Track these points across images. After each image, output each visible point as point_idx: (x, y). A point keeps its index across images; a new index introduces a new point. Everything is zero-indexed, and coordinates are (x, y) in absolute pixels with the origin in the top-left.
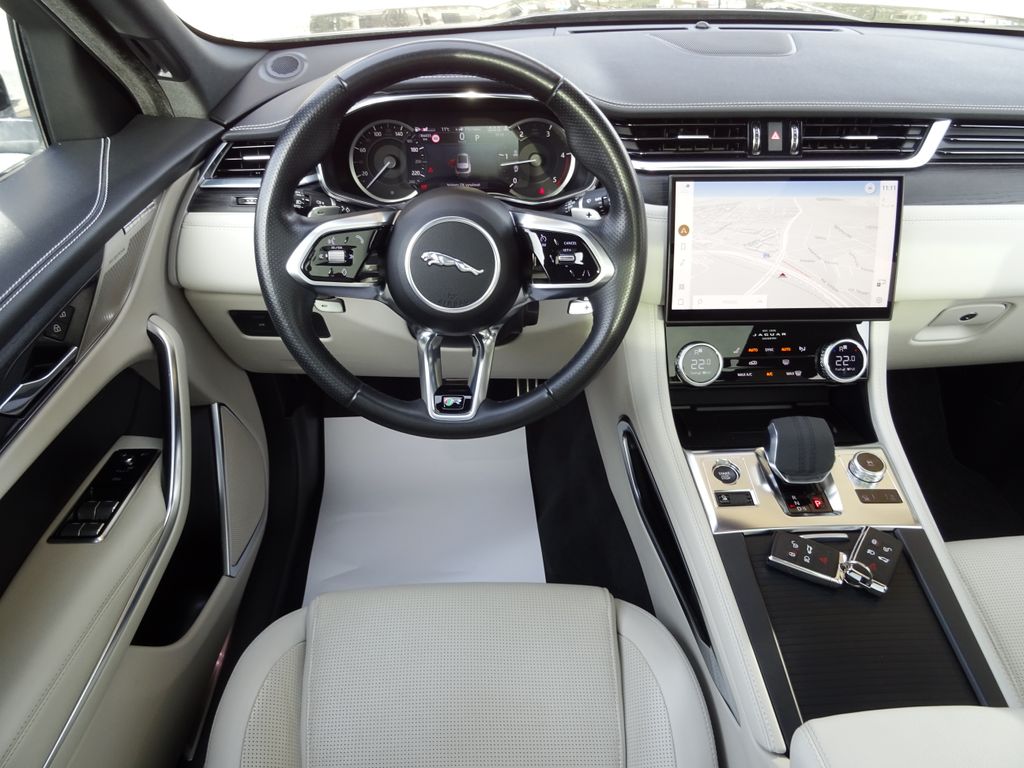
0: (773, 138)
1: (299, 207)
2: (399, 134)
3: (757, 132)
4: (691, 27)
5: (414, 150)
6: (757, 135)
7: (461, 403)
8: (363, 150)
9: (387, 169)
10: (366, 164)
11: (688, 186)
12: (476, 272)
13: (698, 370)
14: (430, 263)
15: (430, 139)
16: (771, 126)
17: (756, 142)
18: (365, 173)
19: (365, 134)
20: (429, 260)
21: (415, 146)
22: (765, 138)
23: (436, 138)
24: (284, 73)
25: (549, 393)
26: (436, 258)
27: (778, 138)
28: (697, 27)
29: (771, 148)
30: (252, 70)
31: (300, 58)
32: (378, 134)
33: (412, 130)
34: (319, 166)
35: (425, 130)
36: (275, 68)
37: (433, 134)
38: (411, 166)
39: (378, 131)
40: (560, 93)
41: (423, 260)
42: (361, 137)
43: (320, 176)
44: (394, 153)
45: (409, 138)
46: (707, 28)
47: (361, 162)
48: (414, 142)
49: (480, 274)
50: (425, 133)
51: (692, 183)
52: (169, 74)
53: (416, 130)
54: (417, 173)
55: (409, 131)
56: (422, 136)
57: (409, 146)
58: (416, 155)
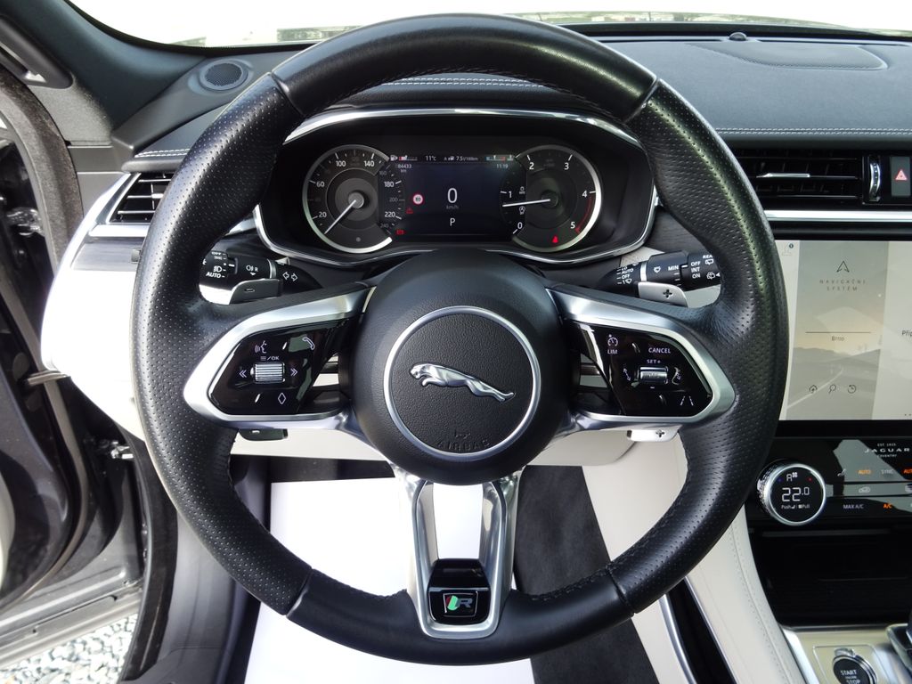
0: (898, 178)
1: (219, 276)
2: (369, 164)
3: (875, 169)
4: (725, 39)
5: (388, 184)
6: (876, 174)
7: (473, 605)
8: (321, 184)
9: (352, 209)
10: (326, 202)
11: (791, 246)
12: (500, 396)
13: (792, 503)
14: (424, 383)
16: (895, 161)
17: (875, 183)
18: (324, 214)
19: (323, 163)
20: (426, 377)
21: (390, 179)
22: (887, 177)
24: (222, 85)
25: (619, 592)
26: (435, 374)
27: (904, 178)
28: (731, 39)
29: (896, 192)
30: (180, 81)
31: (243, 65)
32: (342, 164)
33: (386, 158)
34: (257, 209)
35: (404, 158)
36: (210, 78)
38: (385, 205)
39: (341, 159)
40: (652, 104)
41: (413, 377)
42: (319, 166)
43: (258, 222)
44: (362, 189)
45: (382, 169)
46: (744, 40)
47: (318, 200)
48: (389, 175)
49: (507, 399)
50: (404, 163)
51: (797, 243)
52: (39, 78)
53: (392, 159)
54: (391, 214)
55: (383, 160)
56: (399, 166)
57: (382, 179)
58: (392, 191)
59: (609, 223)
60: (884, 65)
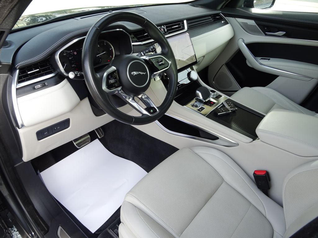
2: (65, 54)
5: (70, 58)
12: (144, 73)
15: (74, 54)
23: (75, 53)
26: (135, 73)
35: (71, 51)
37: (74, 52)
38: (71, 64)
40: (146, 21)
50: (72, 52)
54: (73, 66)
55: (68, 53)
56: (71, 53)
57: (69, 57)
58: (72, 60)
59: (118, 53)
60: (145, 13)
